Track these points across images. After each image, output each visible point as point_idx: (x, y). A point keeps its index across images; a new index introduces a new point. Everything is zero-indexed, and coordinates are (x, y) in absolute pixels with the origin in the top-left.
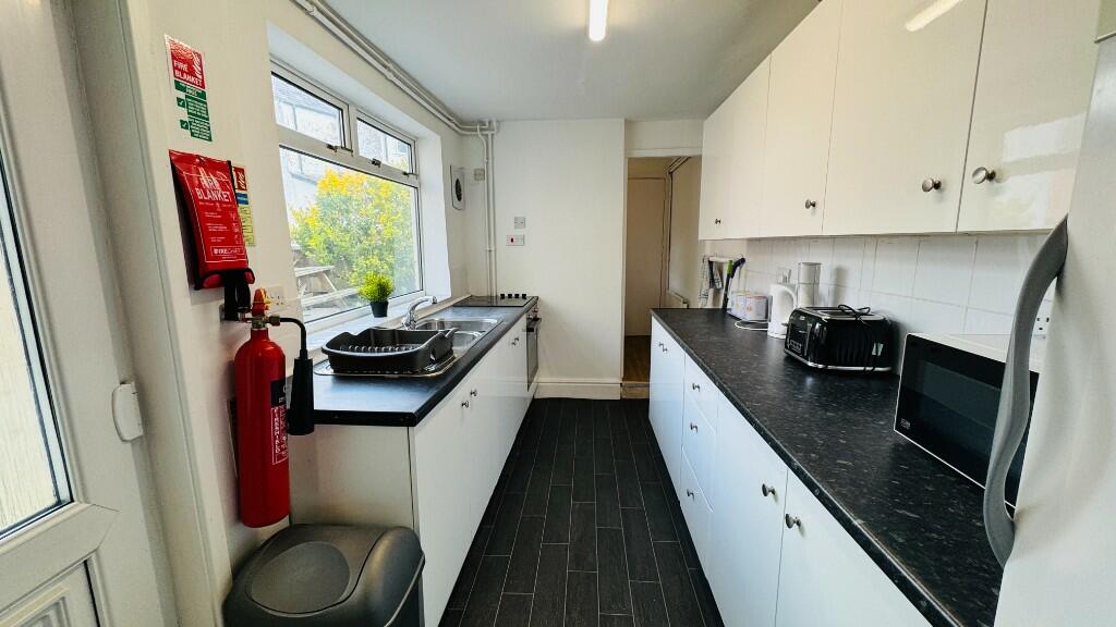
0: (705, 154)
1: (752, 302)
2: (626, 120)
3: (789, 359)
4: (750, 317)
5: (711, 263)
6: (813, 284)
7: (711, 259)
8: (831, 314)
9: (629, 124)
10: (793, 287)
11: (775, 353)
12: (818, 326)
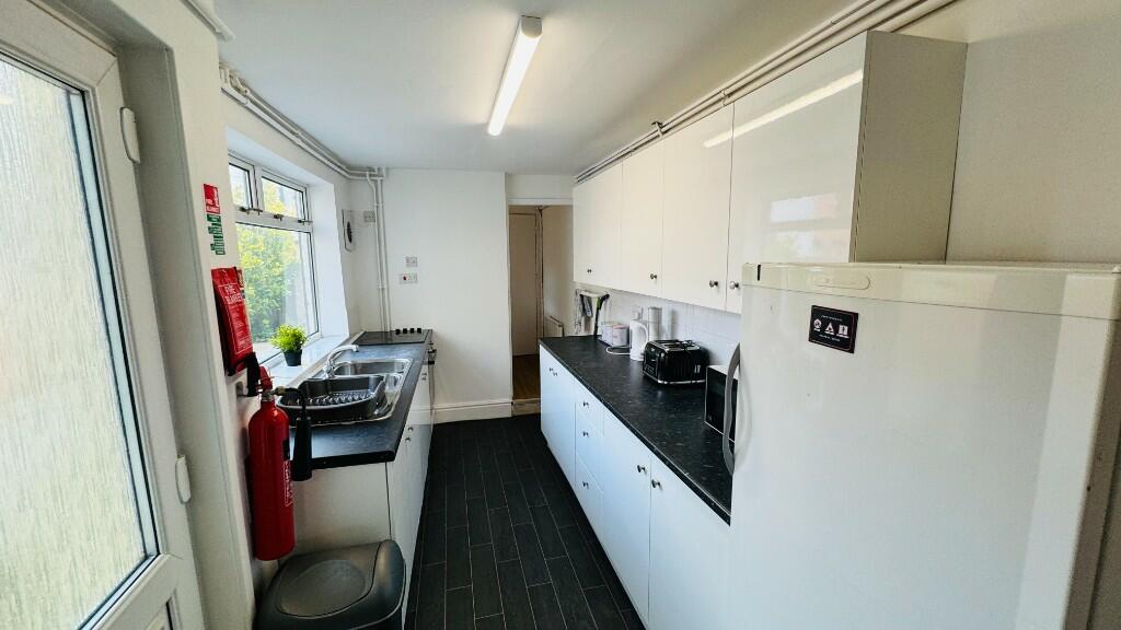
0: (575, 203)
1: (617, 332)
2: (506, 174)
3: (646, 377)
4: (616, 343)
5: (582, 296)
6: (658, 322)
7: (583, 293)
8: (670, 347)
9: (509, 177)
10: (645, 323)
11: (636, 372)
12: (663, 355)
